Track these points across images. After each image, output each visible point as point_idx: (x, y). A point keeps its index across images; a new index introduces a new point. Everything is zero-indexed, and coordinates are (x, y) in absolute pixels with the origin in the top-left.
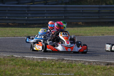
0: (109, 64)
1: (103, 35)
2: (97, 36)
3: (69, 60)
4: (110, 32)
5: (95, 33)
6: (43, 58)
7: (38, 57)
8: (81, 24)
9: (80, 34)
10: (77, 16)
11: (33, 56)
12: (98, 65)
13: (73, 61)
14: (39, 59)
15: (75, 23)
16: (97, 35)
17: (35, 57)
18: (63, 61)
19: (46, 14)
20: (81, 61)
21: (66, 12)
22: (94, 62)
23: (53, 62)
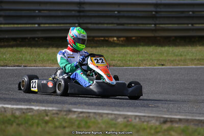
0: (168, 121)
1: (163, 65)
2: (150, 67)
3: (81, 113)
4: (177, 58)
5: (144, 60)
6: (26, 107)
7: (15, 107)
8: (116, 42)
9: (111, 62)
10: (107, 24)
11: (5, 104)
12: (143, 122)
13: (91, 115)
14: (17, 109)
15: (103, 39)
16: (150, 65)
17: (9, 106)
18: (69, 114)
19: (38, 19)
20: (108, 114)
21: (82, 14)
22: (136, 116)
23: (47, 115)
